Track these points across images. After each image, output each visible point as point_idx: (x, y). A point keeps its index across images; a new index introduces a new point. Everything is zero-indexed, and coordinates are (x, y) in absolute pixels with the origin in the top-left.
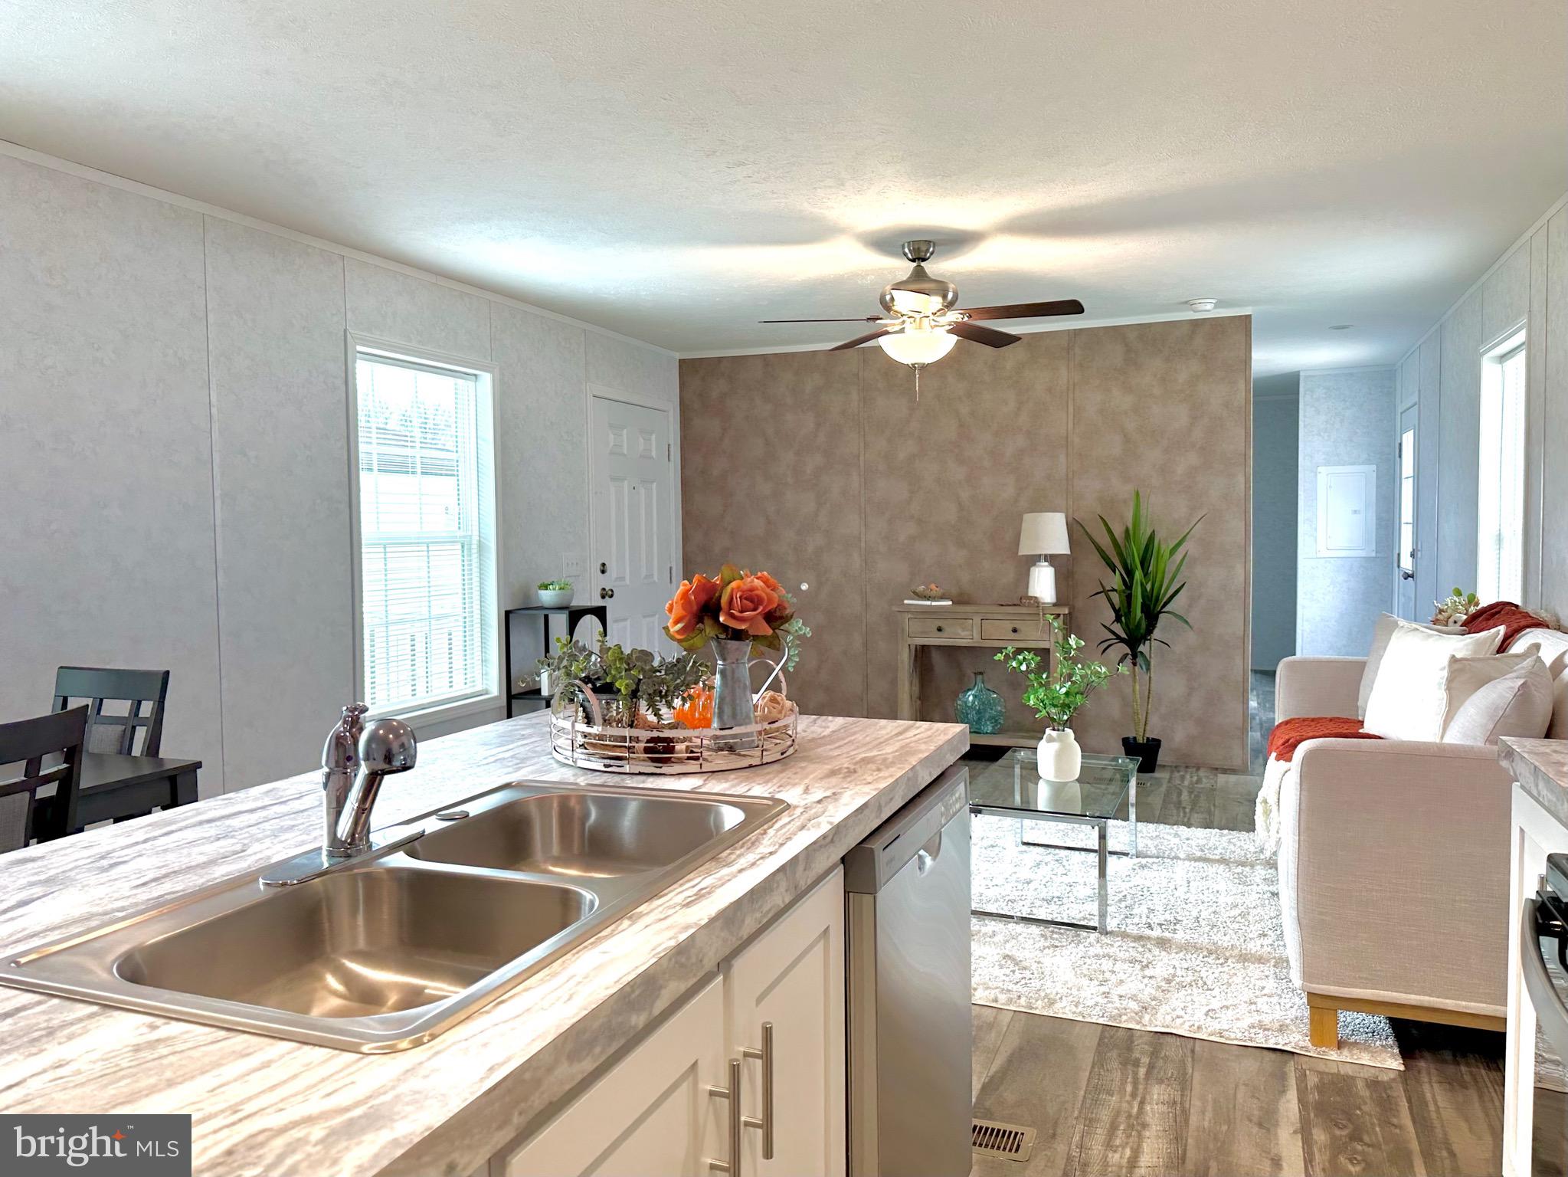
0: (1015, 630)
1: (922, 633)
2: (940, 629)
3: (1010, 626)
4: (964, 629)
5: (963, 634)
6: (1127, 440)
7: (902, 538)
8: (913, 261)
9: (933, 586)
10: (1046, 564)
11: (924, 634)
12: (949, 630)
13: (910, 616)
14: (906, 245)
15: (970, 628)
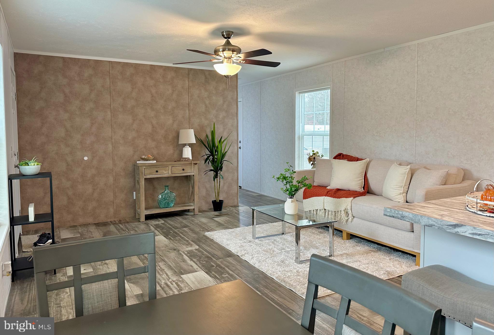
0: (183, 170)
1: (150, 173)
2: (157, 172)
3: (181, 168)
4: (165, 171)
5: (165, 172)
6: (206, 107)
7: (130, 138)
8: (226, 38)
9: (150, 156)
10: (188, 146)
11: (150, 174)
12: (160, 172)
13: (145, 167)
14: (225, 32)
15: (168, 170)
